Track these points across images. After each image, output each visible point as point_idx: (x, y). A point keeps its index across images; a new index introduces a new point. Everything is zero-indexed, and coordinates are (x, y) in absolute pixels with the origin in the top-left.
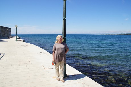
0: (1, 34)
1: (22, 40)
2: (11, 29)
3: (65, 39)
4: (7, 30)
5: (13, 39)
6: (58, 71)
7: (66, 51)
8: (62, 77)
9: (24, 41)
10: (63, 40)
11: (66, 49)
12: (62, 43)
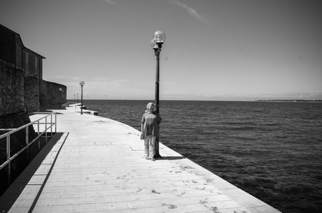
0: (47, 98)
1: (93, 112)
2: (65, 87)
3: (158, 108)
4: (61, 89)
5: (74, 109)
6: (148, 147)
7: (158, 123)
8: (152, 154)
9: (95, 114)
10: (155, 109)
11: (157, 121)
12: (153, 113)
